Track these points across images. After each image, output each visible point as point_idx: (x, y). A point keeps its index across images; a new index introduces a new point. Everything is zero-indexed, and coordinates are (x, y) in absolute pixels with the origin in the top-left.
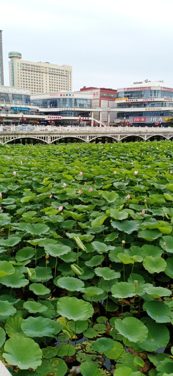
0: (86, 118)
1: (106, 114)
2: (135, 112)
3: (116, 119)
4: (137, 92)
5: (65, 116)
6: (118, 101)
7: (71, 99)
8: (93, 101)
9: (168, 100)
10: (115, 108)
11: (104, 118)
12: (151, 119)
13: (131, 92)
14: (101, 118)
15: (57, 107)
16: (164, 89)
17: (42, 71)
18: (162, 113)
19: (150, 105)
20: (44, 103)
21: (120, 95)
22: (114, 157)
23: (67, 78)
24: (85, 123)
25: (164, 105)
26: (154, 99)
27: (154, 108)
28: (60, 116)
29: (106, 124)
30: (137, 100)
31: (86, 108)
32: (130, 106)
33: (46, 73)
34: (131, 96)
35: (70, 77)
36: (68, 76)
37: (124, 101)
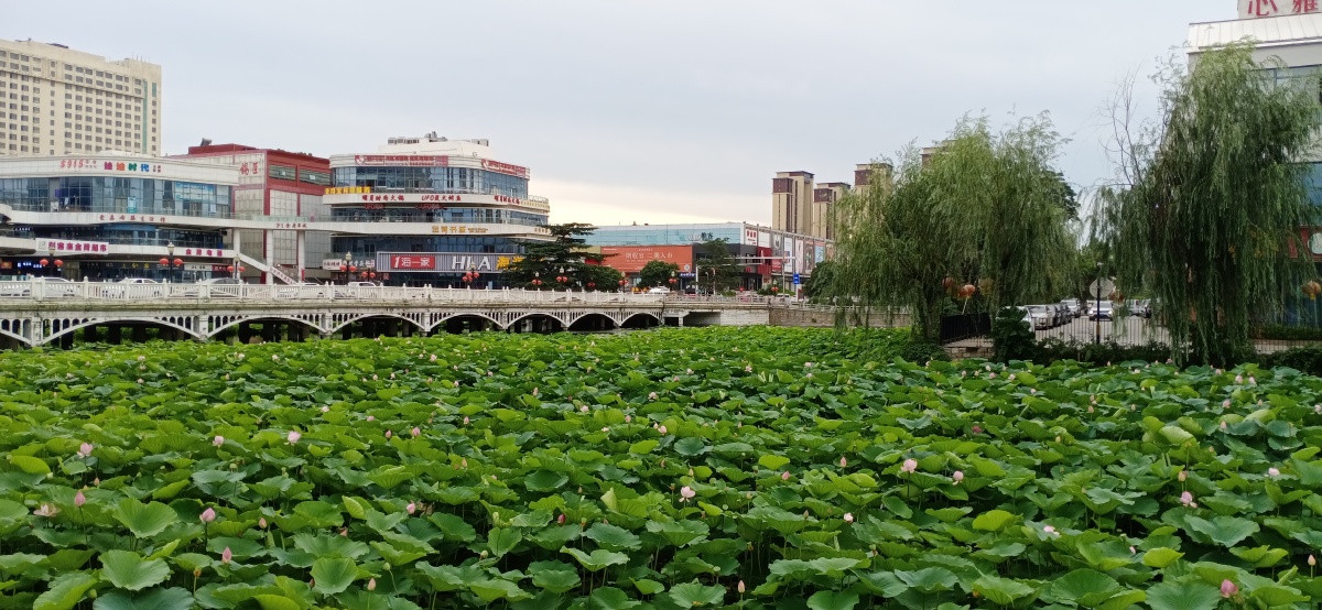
0: (210, 253)
1: (291, 240)
2: (394, 236)
3: (328, 256)
4: (399, 170)
5: (123, 242)
6: (333, 198)
7: (149, 184)
8: (238, 194)
9: (506, 203)
10: (321, 220)
11: (283, 252)
12: (454, 262)
13: (383, 170)
14: (270, 254)
15: (89, 210)
16: (493, 167)
17: (37, 74)
18: (489, 242)
19: (448, 215)
20: (37, 193)
21: (340, 177)
22: (270, 389)
23: (141, 105)
24: (209, 268)
25: (494, 217)
26: (461, 196)
27: (462, 225)
28: (100, 244)
29: (292, 275)
30: (401, 198)
31: (212, 215)
32: (378, 214)
33: (53, 83)
34: (382, 183)
35: (154, 103)
36: (145, 100)
37: (355, 197)
